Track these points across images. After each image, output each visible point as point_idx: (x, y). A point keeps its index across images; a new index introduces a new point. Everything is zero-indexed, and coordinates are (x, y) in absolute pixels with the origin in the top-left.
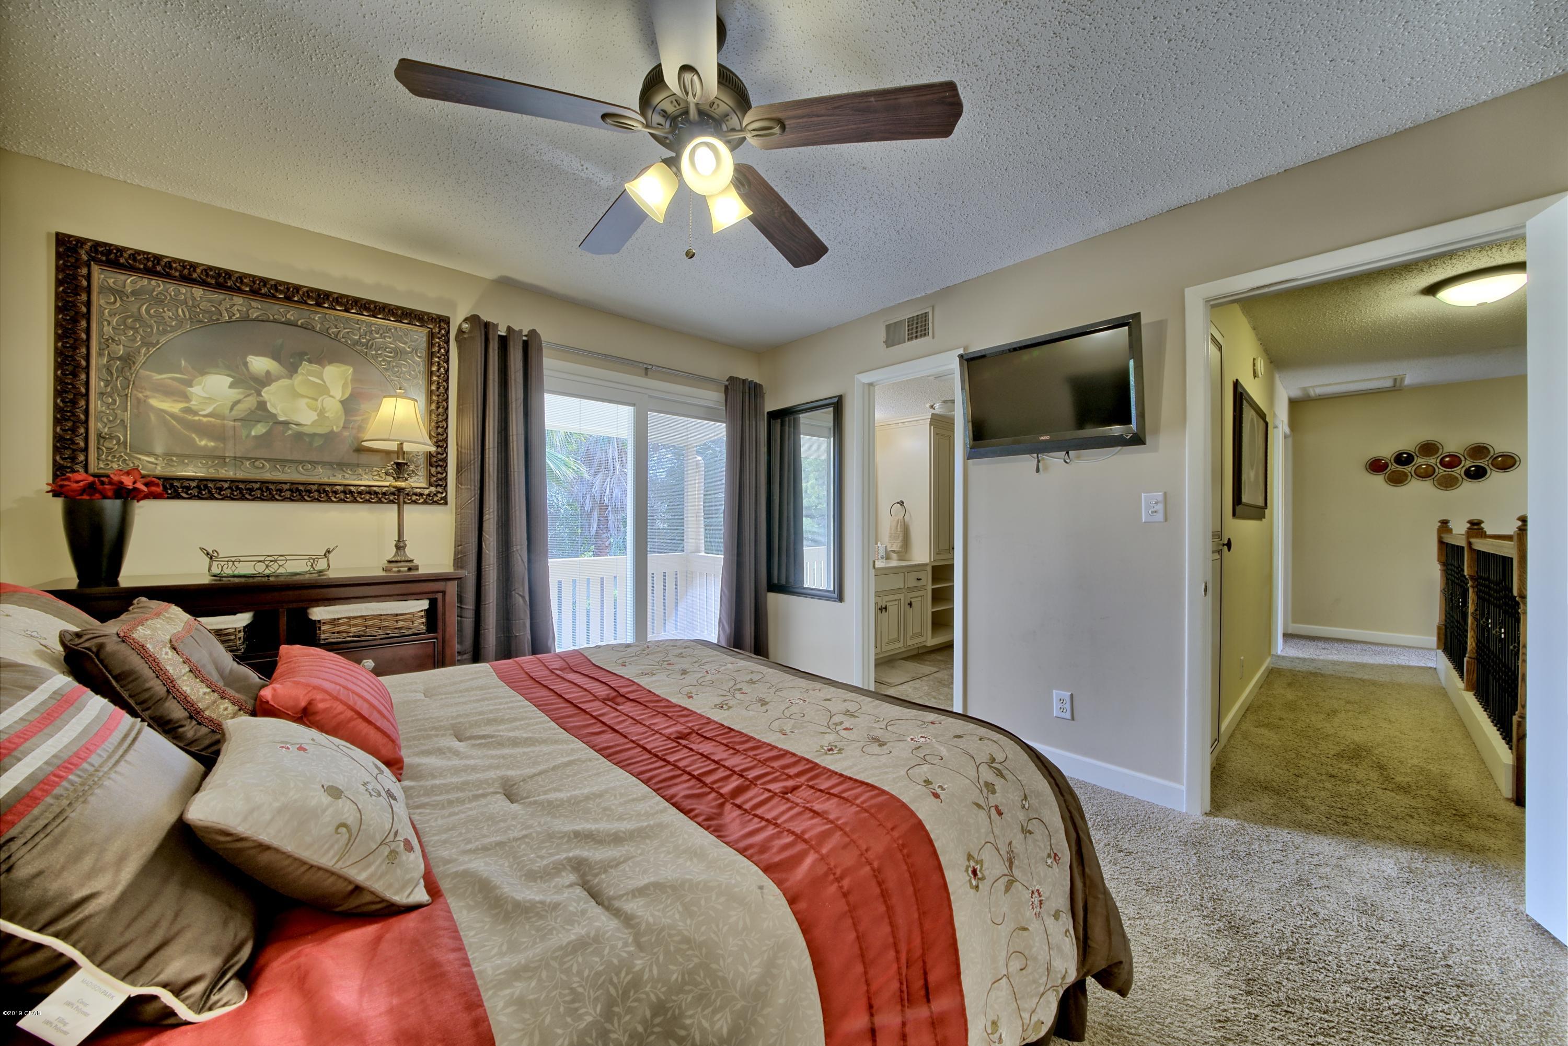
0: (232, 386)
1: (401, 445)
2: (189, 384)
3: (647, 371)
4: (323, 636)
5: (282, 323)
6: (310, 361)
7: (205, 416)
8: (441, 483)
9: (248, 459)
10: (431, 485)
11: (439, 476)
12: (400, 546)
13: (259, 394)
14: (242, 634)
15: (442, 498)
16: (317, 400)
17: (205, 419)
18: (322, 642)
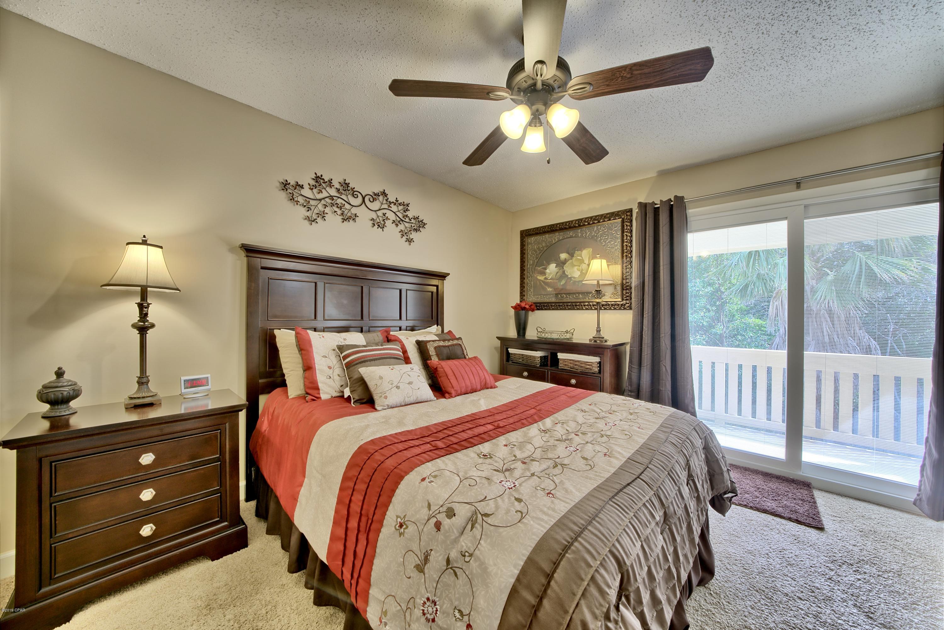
0: (556, 267)
1: (598, 282)
2: (546, 269)
3: (798, 185)
4: (560, 365)
5: (569, 238)
6: (578, 251)
7: (549, 280)
8: (628, 298)
9: (560, 294)
10: (623, 300)
11: (627, 295)
12: (599, 331)
13: (563, 268)
14: (539, 359)
15: (628, 307)
16: (580, 266)
17: (549, 281)
18: (560, 368)
